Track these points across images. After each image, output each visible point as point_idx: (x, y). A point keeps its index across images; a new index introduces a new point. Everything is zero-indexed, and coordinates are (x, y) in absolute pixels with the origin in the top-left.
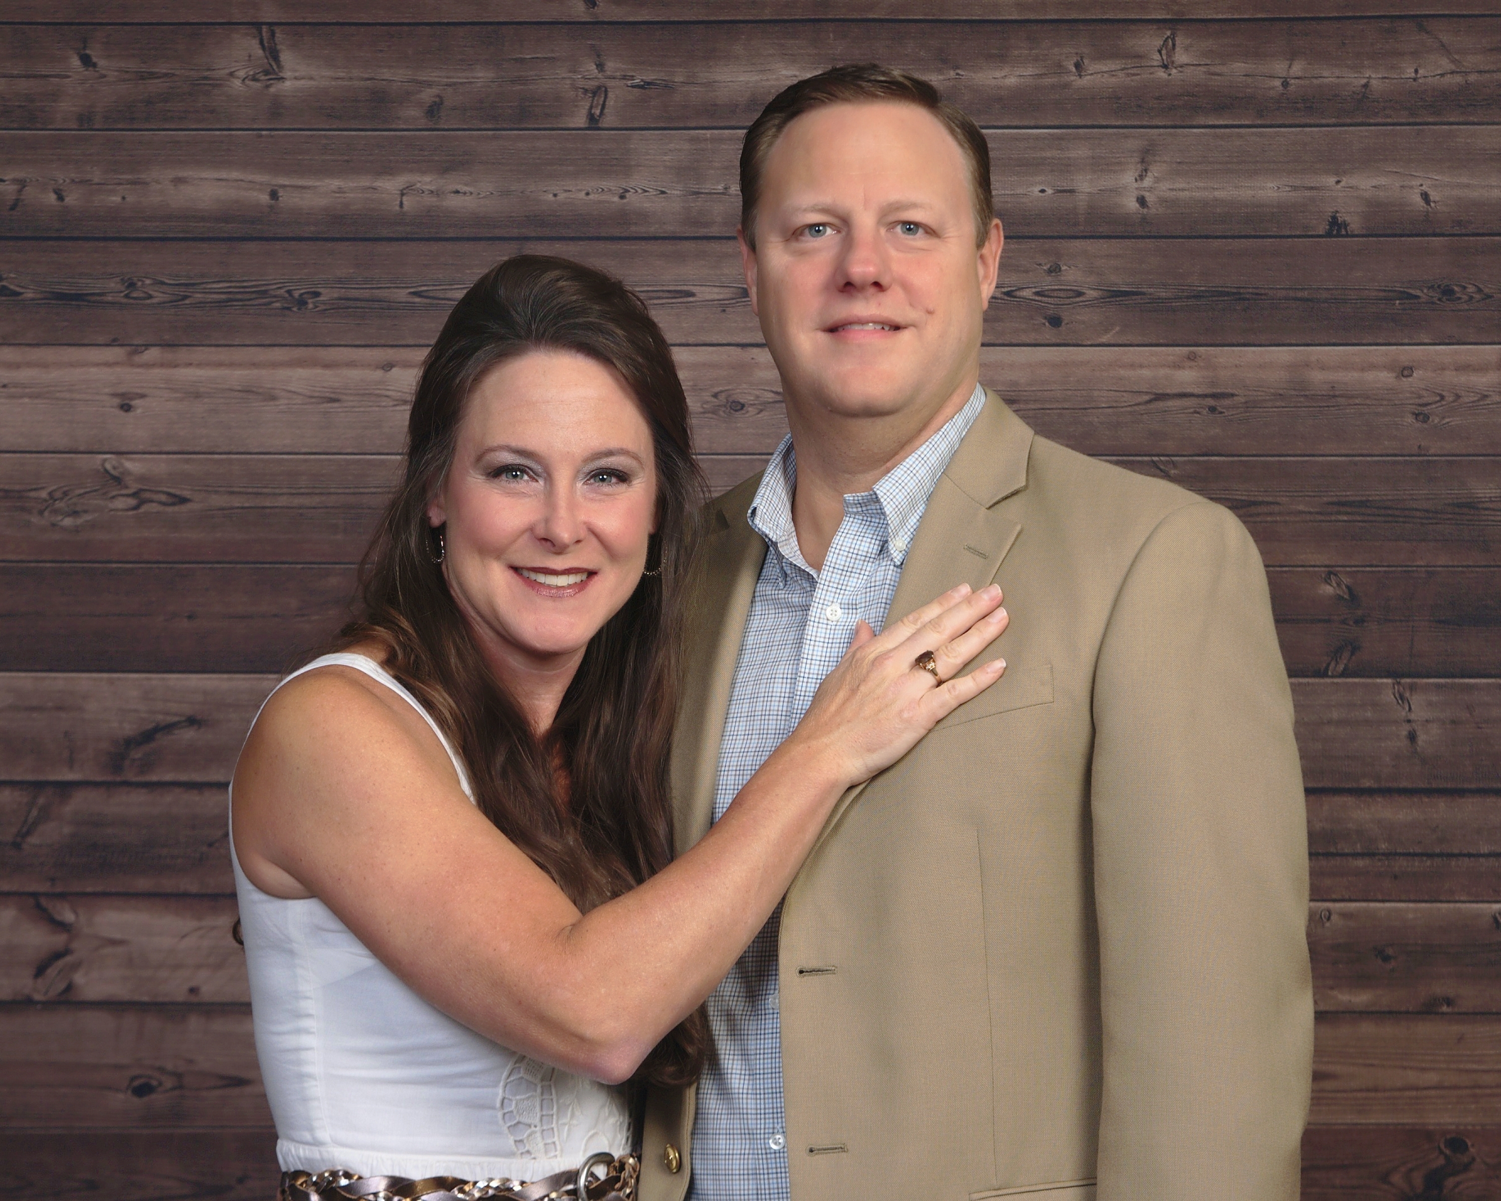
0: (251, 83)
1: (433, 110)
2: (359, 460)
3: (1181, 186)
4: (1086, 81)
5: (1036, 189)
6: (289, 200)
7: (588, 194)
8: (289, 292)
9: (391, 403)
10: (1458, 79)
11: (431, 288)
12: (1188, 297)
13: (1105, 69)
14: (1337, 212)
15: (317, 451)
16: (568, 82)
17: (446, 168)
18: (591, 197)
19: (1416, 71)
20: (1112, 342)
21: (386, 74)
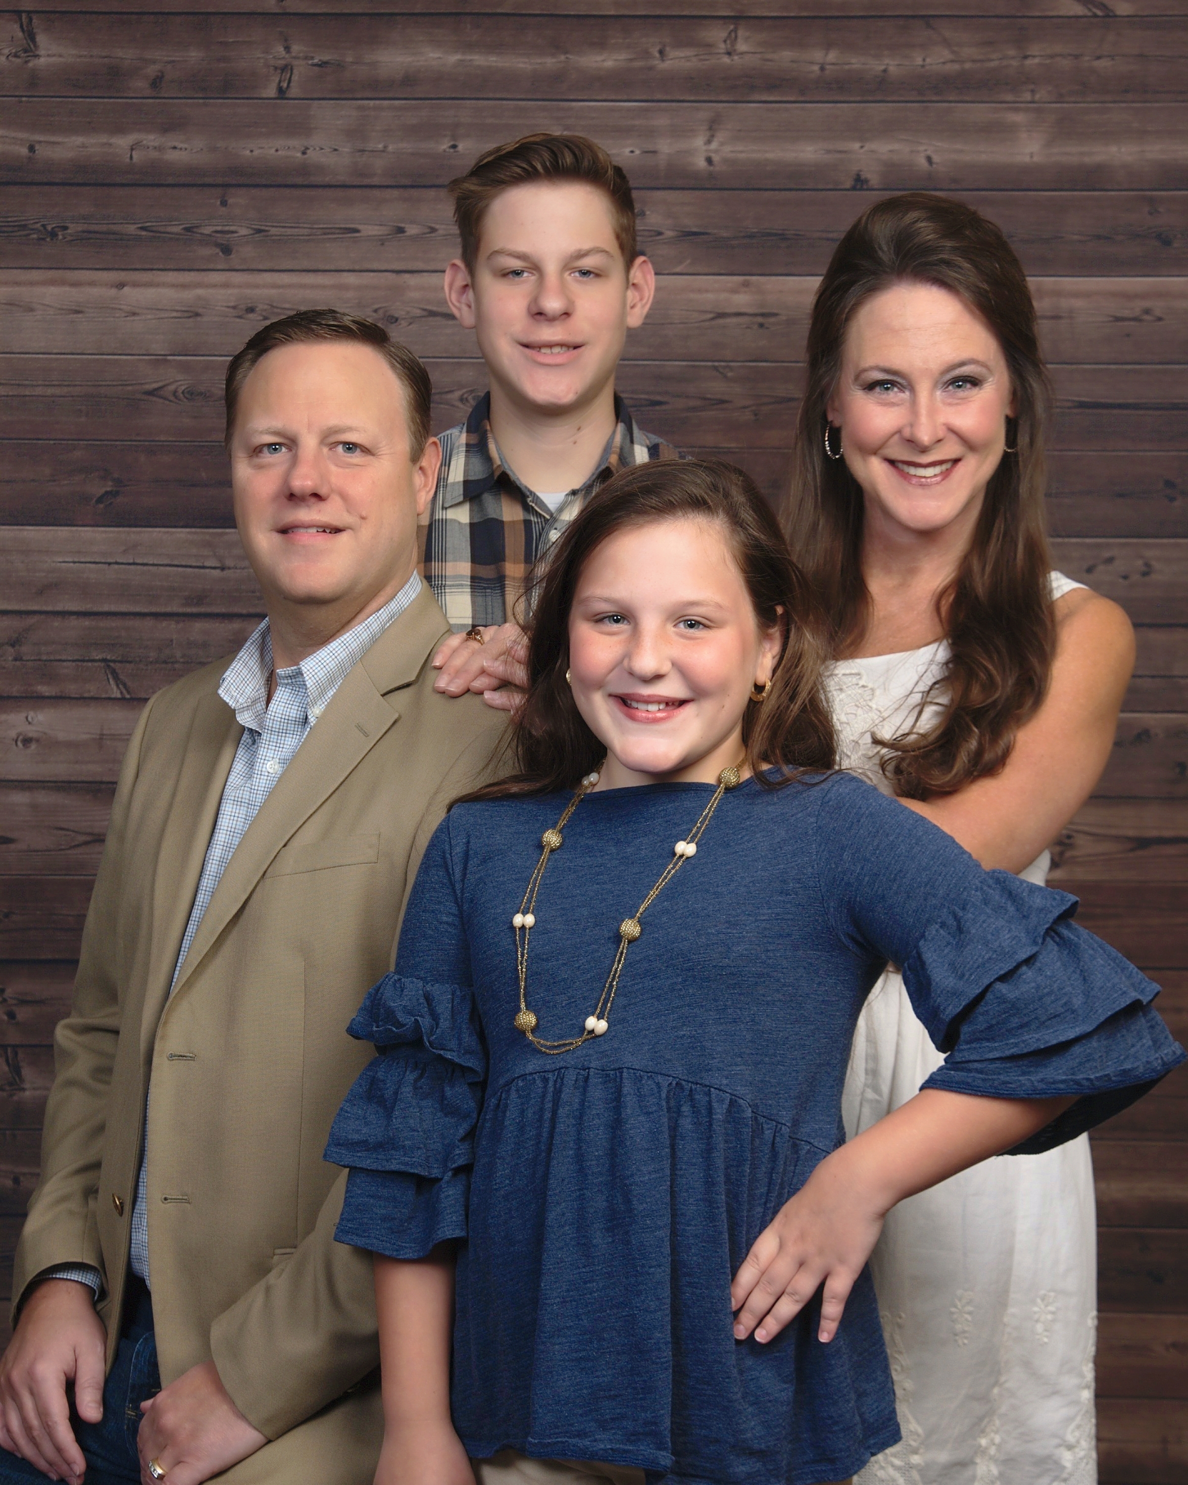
0: (14, 59)
1: (156, 82)
2: (98, 360)
3: (741, 148)
4: (666, 65)
5: (627, 150)
6: (43, 152)
7: (277, 150)
8: (44, 226)
9: (124, 315)
10: (956, 67)
11: (154, 224)
12: (744, 237)
13: (682, 55)
14: (860, 171)
15: (66, 351)
16: (262, 61)
17: (166, 129)
18: (279, 153)
19: (924, 60)
20: (684, 272)
21: (120, 53)
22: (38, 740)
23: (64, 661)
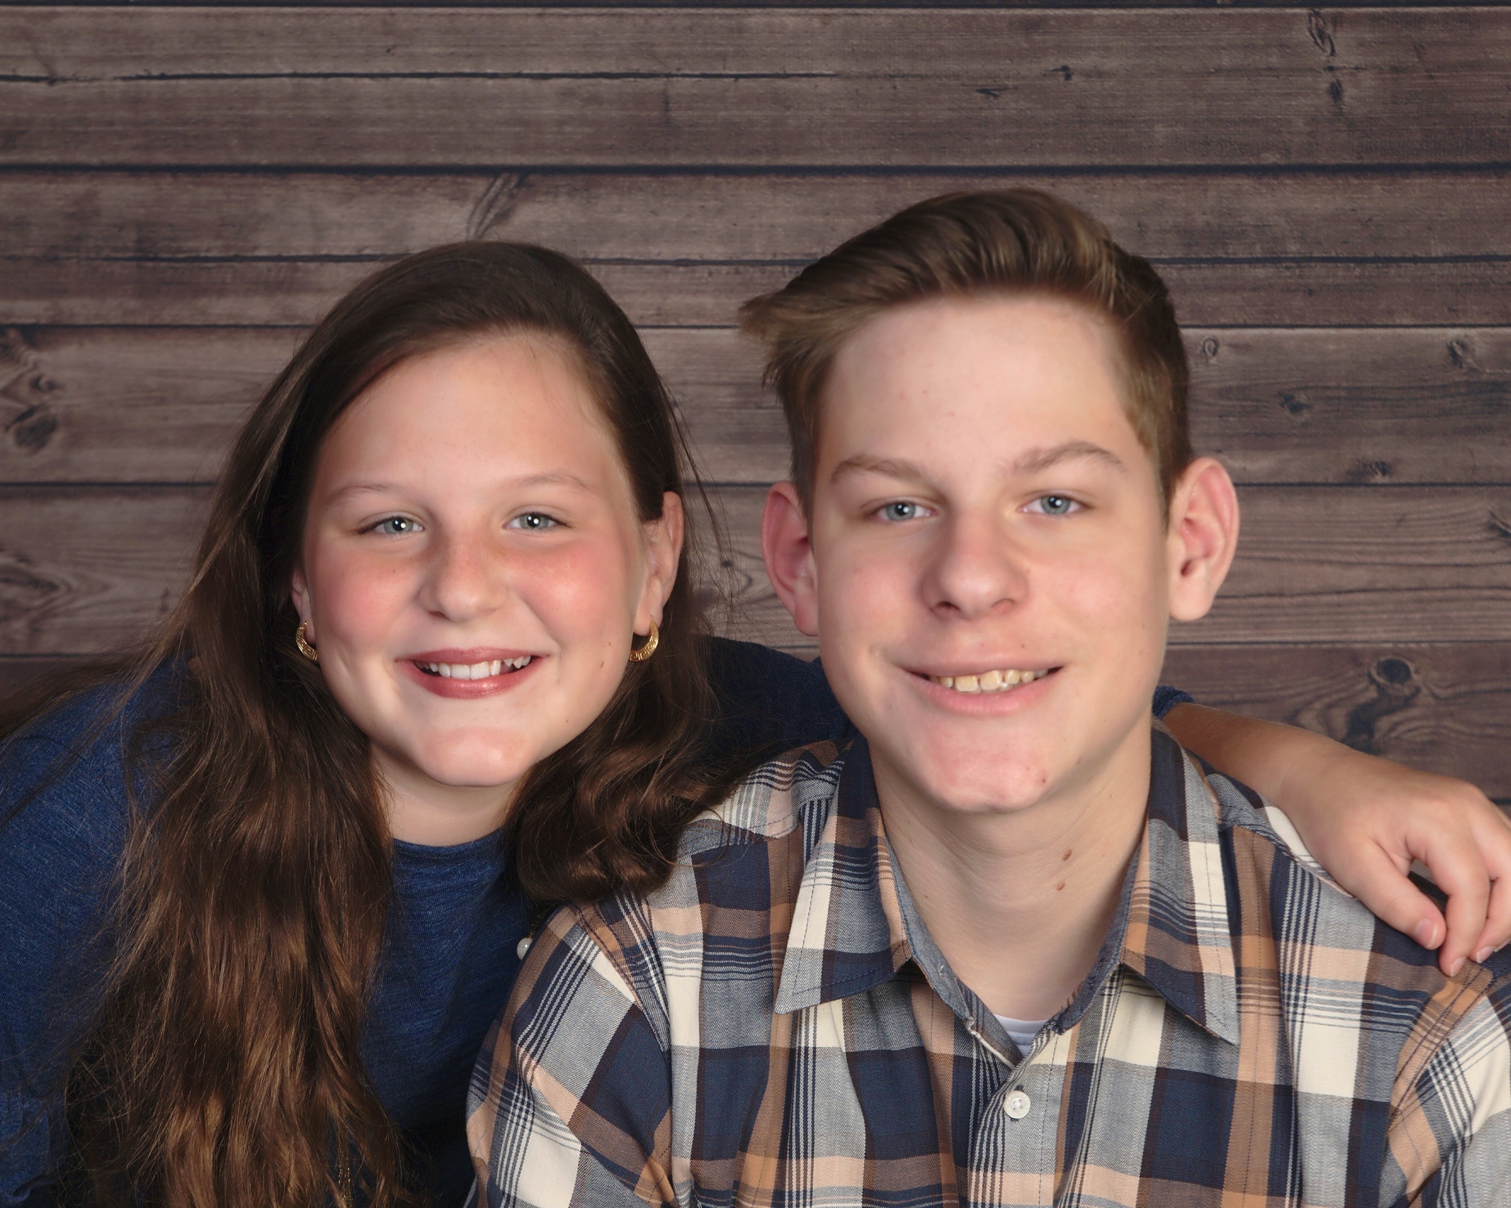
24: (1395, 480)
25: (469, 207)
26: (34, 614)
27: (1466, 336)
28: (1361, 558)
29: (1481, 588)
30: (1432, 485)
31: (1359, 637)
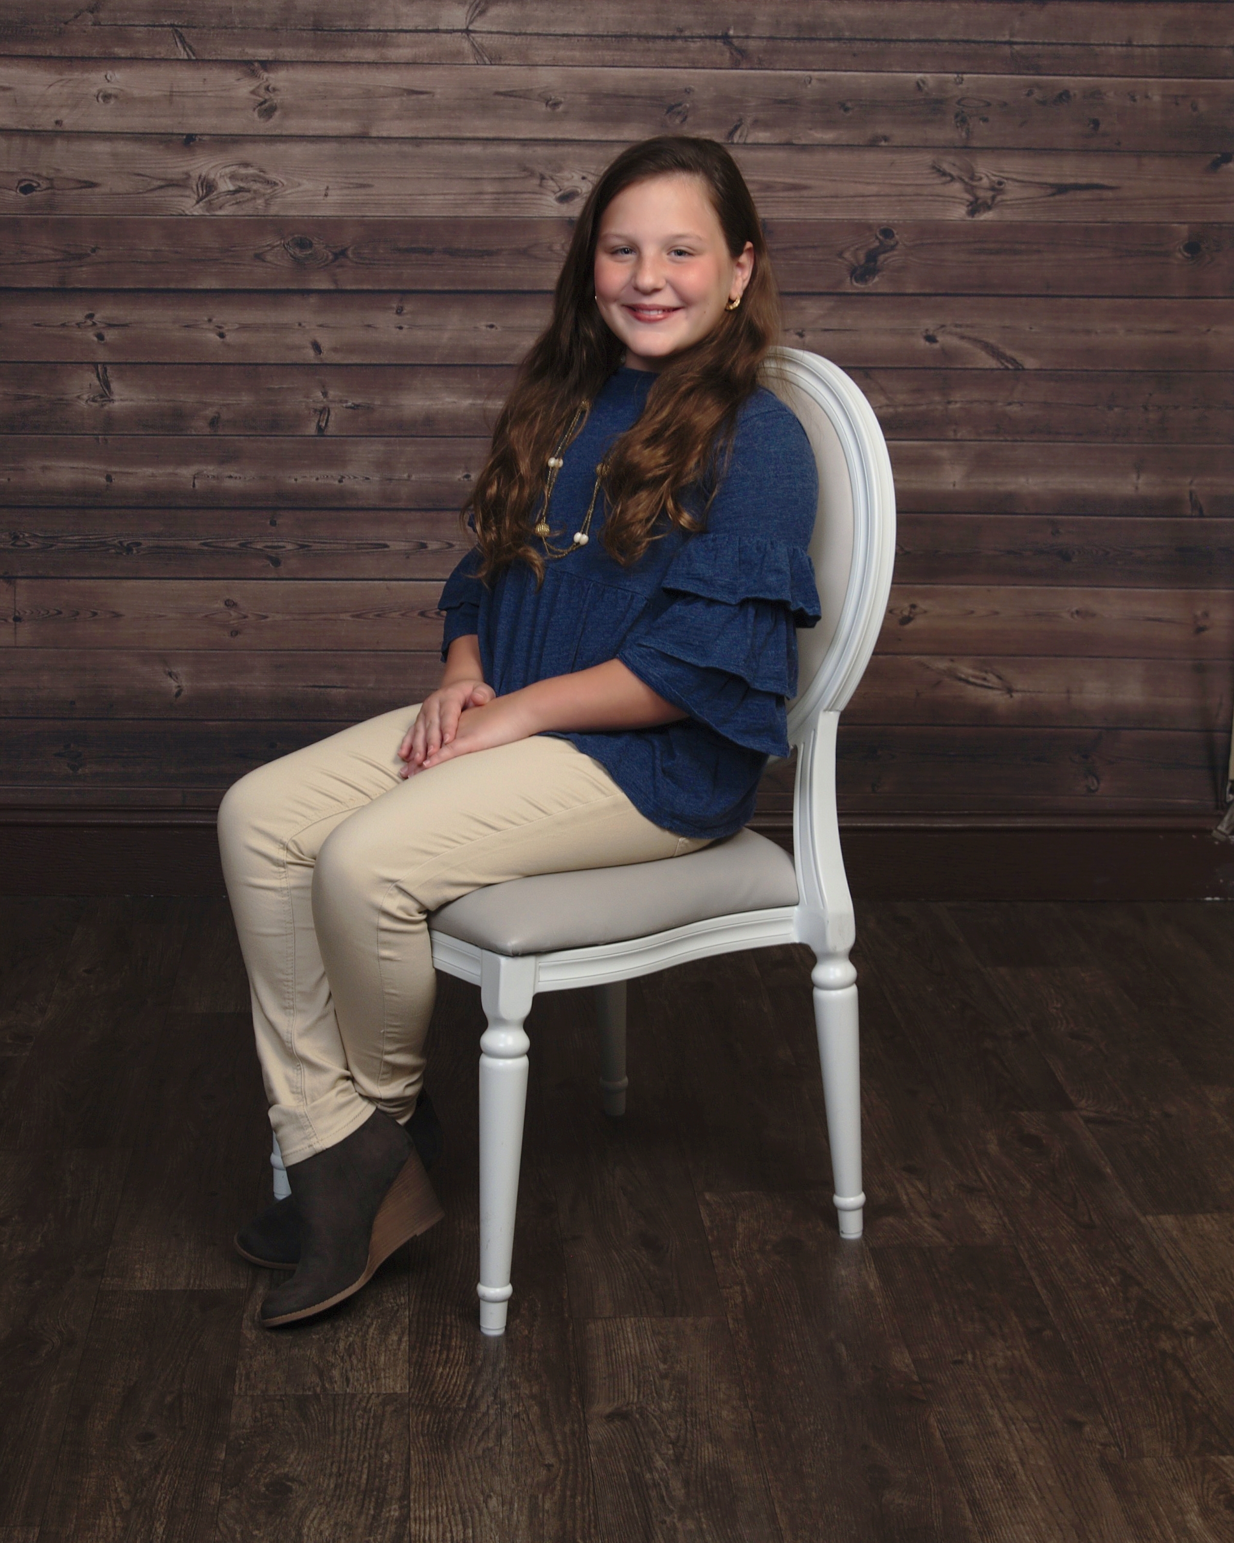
22: (116, 97)
23: (137, 26)
24: (890, 144)
25: (467, 7)
26: (267, 197)
27: (925, 77)
28: (874, 181)
29: (927, 195)
30: (907, 147)
31: (872, 217)
